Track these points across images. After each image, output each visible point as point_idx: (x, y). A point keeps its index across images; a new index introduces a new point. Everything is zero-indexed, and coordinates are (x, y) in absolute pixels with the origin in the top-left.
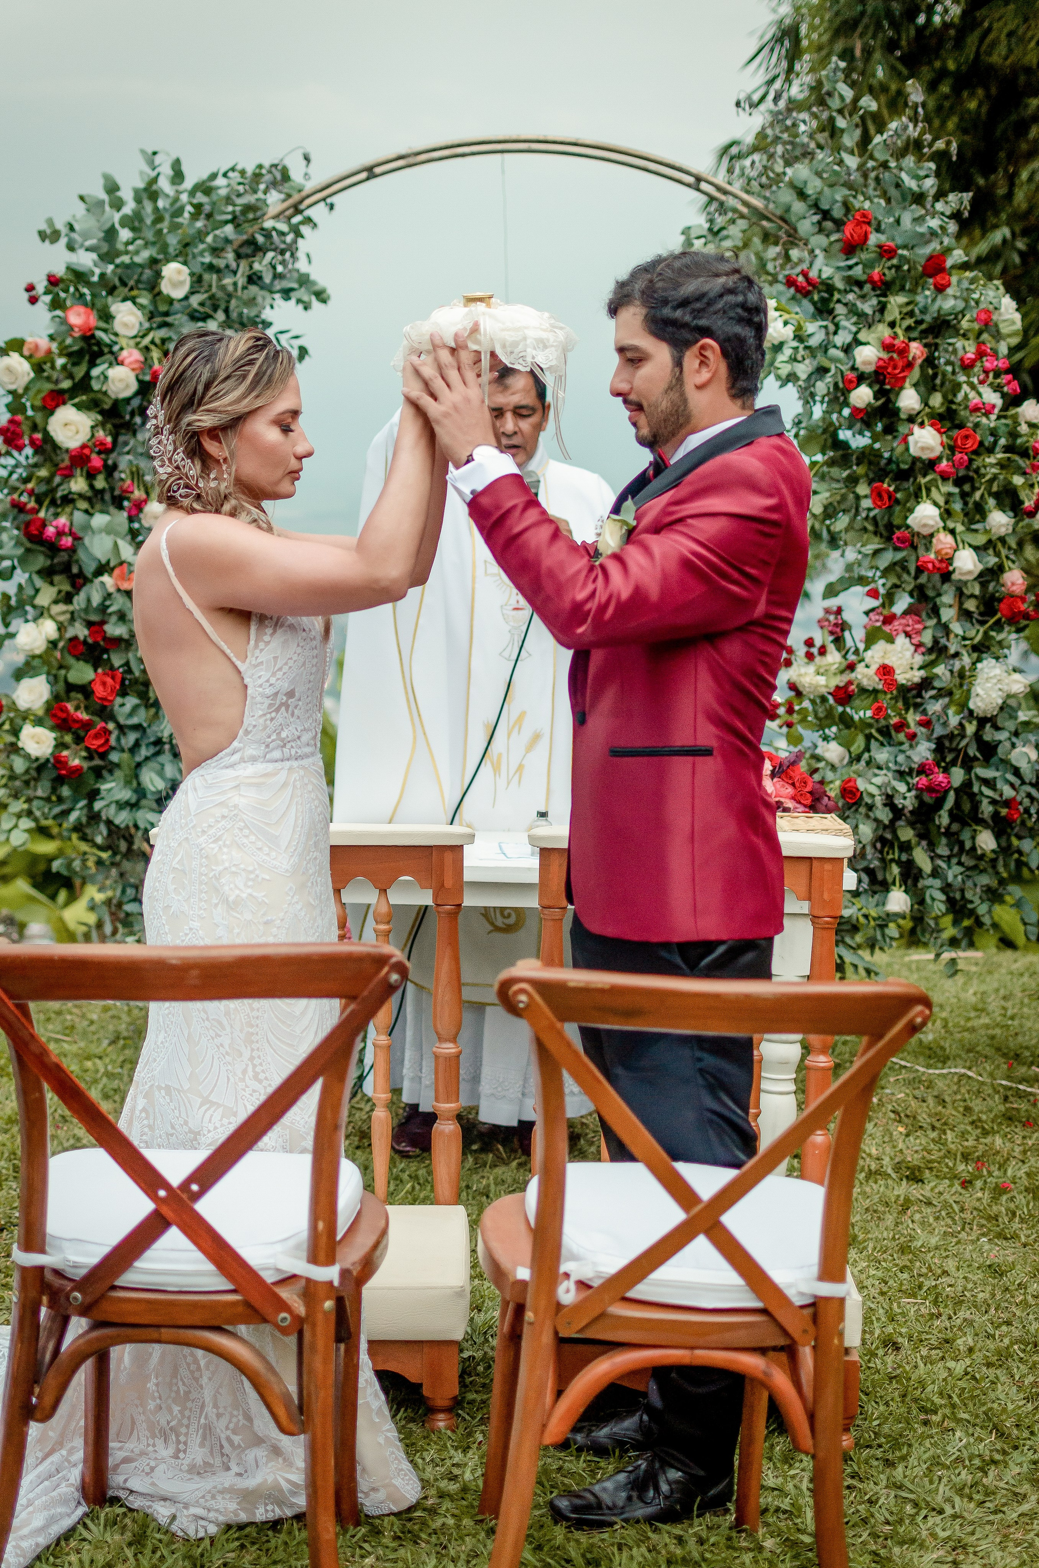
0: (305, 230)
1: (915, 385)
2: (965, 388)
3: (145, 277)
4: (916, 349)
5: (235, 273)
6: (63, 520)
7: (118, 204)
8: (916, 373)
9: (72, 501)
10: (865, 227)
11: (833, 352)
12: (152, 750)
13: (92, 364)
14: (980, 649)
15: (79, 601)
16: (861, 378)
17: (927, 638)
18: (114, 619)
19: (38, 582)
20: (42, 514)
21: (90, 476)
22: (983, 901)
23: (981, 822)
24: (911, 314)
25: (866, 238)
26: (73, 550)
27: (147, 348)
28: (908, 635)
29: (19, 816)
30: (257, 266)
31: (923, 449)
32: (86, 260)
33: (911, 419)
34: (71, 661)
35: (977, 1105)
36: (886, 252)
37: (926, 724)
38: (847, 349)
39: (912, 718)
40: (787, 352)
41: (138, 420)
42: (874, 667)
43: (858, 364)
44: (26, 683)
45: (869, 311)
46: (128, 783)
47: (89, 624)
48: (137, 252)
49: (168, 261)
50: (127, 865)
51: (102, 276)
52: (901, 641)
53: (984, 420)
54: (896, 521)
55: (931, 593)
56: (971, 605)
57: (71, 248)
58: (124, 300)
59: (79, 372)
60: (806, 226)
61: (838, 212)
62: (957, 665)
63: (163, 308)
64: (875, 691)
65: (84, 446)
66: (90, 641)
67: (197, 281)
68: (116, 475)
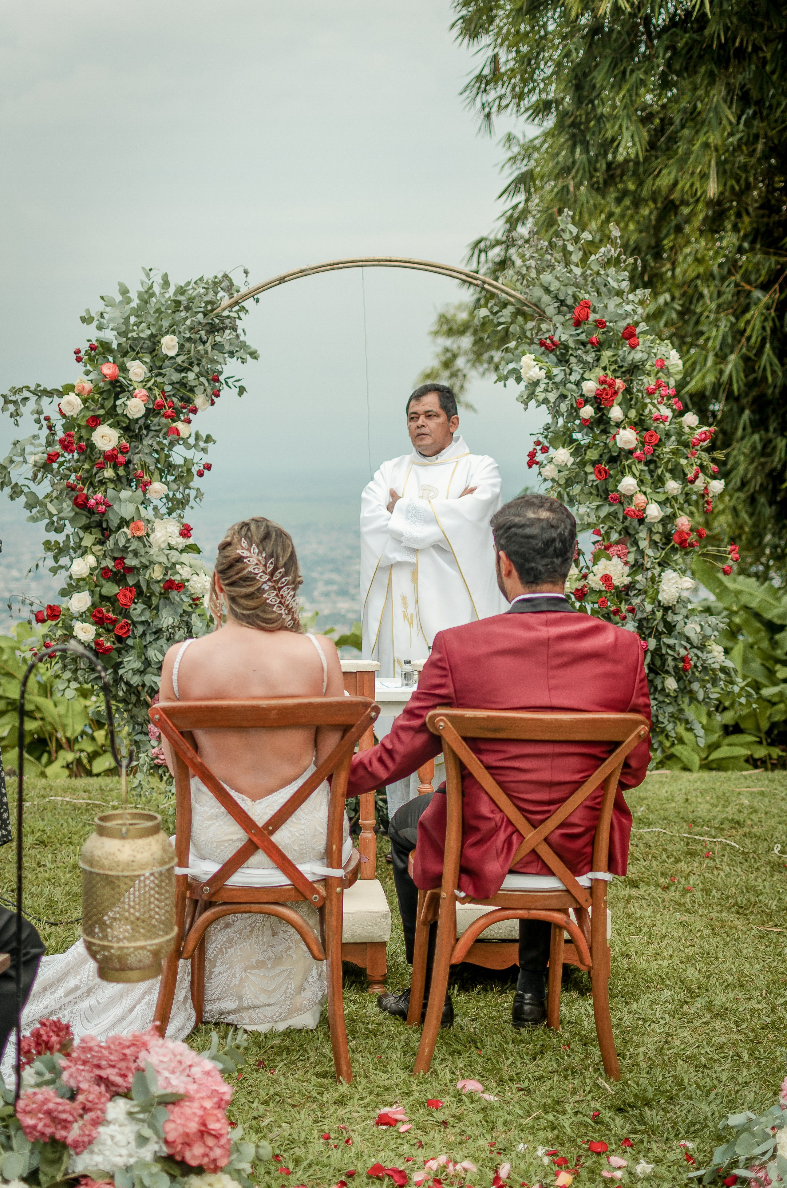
0: (242, 314)
1: (619, 404)
2: (650, 406)
3: (145, 345)
4: (619, 383)
5: (204, 343)
6: (100, 495)
7: (129, 301)
8: (619, 397)
9: (105, 483)
10: (587, 310)
11: (569, 386)
12: (154, 637)
13: (117, 398)
14: (663, 564)
15: (110, 544)
16: (586, 401)
17: (631, 558)
18: (130, 555)
19: (81, 534)
20: (85, 492)
21: (115, 467)
22: (669, 722)
23: (667, 672)
24: (616, 362)
25: (588, 317)
26: (104, 513)
27: (150, 389)
28: (619, 557)
29: (69, 681)
30: (218, 339)
31: (625, 442)
32: (110, 336)
33: (618, 425)
34: (103, 582)
35: (670, 847)
36: (600, 324)
37: (632, 610)
38: (578, 384)
39: (624, 607)
40: (542, 386)
41: (145, 432)
42: (599, 576)
43: (585, 392)
44: (76, 596)
45: (590, 360)
46: (139, 657)
47: (115, 559)
48: (143, 331)
49: (163, 336)
50: (135, 711)
51: (119, 345)
52: (615, 559)
53: (662, 425)
54: (611, 488)
55: (632, 532)
56: (657, 538)
57: (100, 328)
58: (134, 359)
59: (109, 404)
60: (550, 310)
61: (570, 301)
62: (650, 574)
63: (158, 364)
64: (600, 591)
65: (114, 449)
66: (114, 570)
67: (181, 347)
68: (131, 466)
